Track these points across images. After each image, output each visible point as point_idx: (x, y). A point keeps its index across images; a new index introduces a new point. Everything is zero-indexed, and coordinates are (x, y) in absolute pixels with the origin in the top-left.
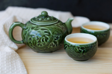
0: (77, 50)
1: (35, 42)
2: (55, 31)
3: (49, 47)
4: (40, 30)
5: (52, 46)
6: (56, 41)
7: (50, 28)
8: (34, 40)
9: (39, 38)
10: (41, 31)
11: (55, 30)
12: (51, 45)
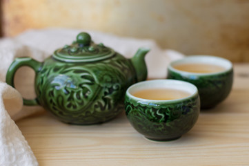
0: (151, 114)
1: (60, 99)
2: (106, 74)
3: (92, 112)
4: (71, 73)
5: (98, 109)
6: (108, 96)
7: (95, 69)
8: (60, 95)
9: (70, 91)
10: (75, 75)
11: (106, 72)
12: (96, 106)
